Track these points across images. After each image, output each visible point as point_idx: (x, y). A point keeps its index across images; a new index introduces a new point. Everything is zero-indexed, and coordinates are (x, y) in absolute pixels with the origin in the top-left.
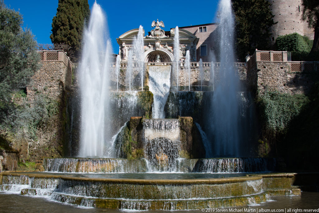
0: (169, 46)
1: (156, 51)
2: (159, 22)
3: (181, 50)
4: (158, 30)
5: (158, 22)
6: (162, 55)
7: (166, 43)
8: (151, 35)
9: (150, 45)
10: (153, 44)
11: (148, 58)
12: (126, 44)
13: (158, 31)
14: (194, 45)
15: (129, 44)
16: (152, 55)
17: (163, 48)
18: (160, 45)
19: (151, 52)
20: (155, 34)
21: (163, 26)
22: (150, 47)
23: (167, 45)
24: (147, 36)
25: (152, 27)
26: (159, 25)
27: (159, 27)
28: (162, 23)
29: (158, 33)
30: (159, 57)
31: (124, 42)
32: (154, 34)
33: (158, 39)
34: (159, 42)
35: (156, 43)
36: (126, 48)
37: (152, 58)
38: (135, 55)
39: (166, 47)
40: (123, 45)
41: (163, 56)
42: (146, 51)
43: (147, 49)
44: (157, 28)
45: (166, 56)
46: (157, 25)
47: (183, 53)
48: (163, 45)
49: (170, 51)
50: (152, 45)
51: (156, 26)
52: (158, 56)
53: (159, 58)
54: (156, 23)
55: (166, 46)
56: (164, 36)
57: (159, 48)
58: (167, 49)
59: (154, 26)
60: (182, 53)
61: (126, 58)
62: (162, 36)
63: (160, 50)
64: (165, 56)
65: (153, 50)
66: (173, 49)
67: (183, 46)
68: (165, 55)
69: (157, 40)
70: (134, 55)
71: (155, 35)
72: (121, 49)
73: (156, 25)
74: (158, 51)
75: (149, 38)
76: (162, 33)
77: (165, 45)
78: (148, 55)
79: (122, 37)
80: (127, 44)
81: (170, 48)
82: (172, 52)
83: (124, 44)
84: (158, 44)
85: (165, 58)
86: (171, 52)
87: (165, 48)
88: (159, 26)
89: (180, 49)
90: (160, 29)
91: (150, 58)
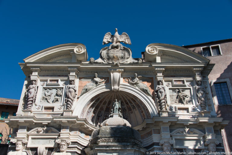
0: (143, 79)
1: (112, 91)
2: (119, 34)
3: (171, 91)
4: (117, 47)
5: (117, 34)
6: (126, 101)
7: (136, 74)
8: (102, 58)
9: (97, 79)
10: (104, 76)
11: (92, 106)
12: (40, 75)
13: (117, 50)
14: (203, 79)
15: (48, 76)
16: (101, 102)
17: (129, 85)
18: (122, 79)
19: (98, 95)
20: (111, 55)
21: (127, 42)
22: (96, 83)
23: (138, 79)
24: (92, 59)
25: (105, 43)
26: (120, 40)
27: (118, 44)
28: (127, 36)
29: (118, 53)
30: (117, 105)
31: (36, 71)
32: (108, 56)
33: (117, 64)
34: (119, 72)
35: (112, 74)
36: (39, 83)
37: (102, 109)
38: (59, 100)
39: (136, 84)
40: (32, 78)
41: (127, 103)
42: (87, 91)
43: (90, 87)
44: (115, 44)
45: (136, 104)
46: (115, 39)
47: (177, 98)
48: (128, 78)
49: (145, 91)
50: (101, 78)
51: (112, 42)
52: (117, 102)
53: (119, 109)
54: (113, 36)
55: (136, 81)
56: (130, 60)
57: (119, 85)
58: (137, 88)
59: (109, 42)
60: (175, 97)
61: (34, 108)
62: (126, 60)
63: (121, 89)
64: (134, 104)
65: (106, 88)
66: (152, 87)
67: (175, 81)
68: (134, 101)
69: (115, 67)
70: (57, 100)
71: (109, 58)
72: (27, 86)
73: (113, 40)
74: (118, 91)
75: (97, 63)
76: (126, 54)
77: (133, 78)
78: (92, 100)
79: (31, 60)
80: (43, 76)
81: (146, 85)
82: (151, 93)
83: (34, 76)
84: (116, 75)
85: (134, 108)
86: (149, 95)
87: (133, 84)
88: (120, 42)
89: (171, 87)
90: (122, 46)
91: (96, 108)
